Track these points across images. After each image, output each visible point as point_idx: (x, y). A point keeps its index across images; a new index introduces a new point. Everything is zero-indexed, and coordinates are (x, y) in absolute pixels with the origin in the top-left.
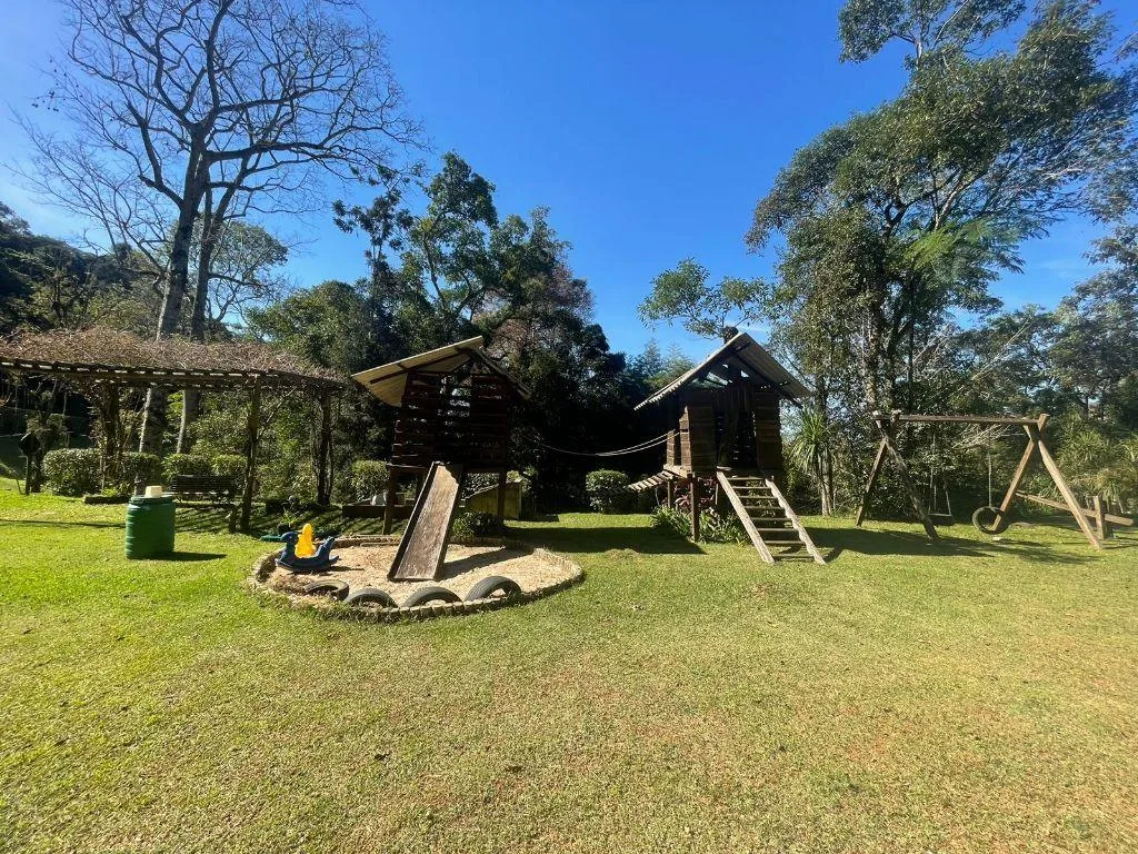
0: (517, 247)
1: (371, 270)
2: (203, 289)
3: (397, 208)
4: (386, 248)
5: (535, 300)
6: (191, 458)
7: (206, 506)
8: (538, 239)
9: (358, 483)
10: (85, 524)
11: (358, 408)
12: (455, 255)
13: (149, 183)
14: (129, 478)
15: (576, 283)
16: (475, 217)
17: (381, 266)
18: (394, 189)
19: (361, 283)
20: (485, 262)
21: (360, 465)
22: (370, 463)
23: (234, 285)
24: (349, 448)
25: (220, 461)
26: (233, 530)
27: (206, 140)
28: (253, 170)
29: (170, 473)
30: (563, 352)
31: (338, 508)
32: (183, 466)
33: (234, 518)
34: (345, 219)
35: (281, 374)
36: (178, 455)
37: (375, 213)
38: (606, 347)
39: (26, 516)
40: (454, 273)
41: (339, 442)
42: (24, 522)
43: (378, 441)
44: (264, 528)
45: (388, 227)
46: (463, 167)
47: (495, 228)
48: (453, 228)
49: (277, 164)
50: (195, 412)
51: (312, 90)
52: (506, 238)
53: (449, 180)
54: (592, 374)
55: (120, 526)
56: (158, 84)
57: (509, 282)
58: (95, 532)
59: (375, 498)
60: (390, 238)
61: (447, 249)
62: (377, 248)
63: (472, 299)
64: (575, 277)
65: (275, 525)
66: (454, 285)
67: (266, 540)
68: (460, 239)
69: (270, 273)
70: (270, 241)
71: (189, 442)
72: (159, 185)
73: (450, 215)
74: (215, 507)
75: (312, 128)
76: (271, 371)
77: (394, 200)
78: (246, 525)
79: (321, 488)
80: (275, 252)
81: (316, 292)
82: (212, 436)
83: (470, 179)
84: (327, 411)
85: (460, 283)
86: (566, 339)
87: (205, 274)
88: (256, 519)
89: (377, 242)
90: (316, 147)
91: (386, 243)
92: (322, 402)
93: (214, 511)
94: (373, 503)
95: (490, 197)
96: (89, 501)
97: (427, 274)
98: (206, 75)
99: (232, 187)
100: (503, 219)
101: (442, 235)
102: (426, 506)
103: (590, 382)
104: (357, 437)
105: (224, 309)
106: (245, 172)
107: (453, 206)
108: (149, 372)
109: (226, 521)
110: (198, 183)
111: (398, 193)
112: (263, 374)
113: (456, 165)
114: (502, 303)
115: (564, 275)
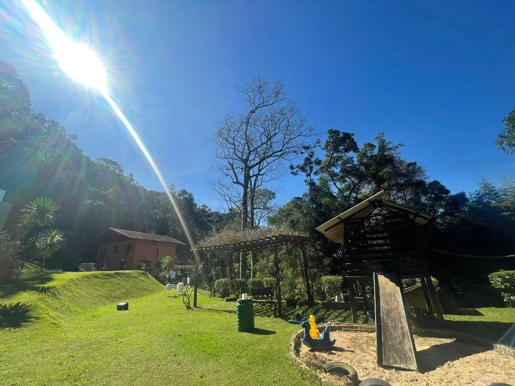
0: (372, 156)
1: (308, 187)
2: (253, 214)
3: (313, 159)
4: (313, 176)
5: (390, 179)
6: (256, 280)
7: (263, 302)
8: (383, 148)
9: (325, 288)
10: (225, 311)
11: (316, 249)
12: (341, 171)
13: (235, 183)
14: (238, 289)
15: (409, 165)
16: (347, 150)
17: (312, 184)
18: (311, 153)
19: (305, 195)
20: (357, 170)
21: (324, 278)
22: (329, 277)
23: (261, 210)
24: (315, 270)
25: (266, 280)
26: (276, 316)
27: (248, 163)
28: (262, 169)
29: (250, 287)
30: (418, 202)
31: (319, 303)
32: (254, 283)
33: (275, 309)
34: (294, 171)
35: (284, 236)
36: (251, 279)
37: (305, 164)
38: (448, 192)
39: (210, 307)
40: (342, 180)
41: (312, 267)
42: (209, 309)
43: (329, 265)
44: (288, 315)
45: (311, 168)
46: (337, 133)
47: (359, 152)
48: (338, 160)
49: (269, 164)
50: (256, 261)
51: (275, 134)
52: (364, 155)
53: (331, 140)
54: (441, 210)
55: (235, 312)
56: (235, 153)
57: (372, 174)
58: (228, 315)
59: (336, 297)
60: (313, 172)
61: (337, 170)
62: (309, 177)
63: (355, 188)
64: (409, 161)
65: (293, 313)
66: (344, 185)
67: (291, 322)
68: (342, 163)
69: (271, 204)
70: (269, 192)
71: (255, 273)
72: (238, 183)
73: (335, 155)
74: (267, 303)
75: (277, 147)
76: (280, 235)
77: (311, 156)
78: (281, 313)
79: (308, 292)
80: (271, 195)
81: (288, 205)
82: (261, 270)
83: (341, 136)
84: (304, 252)
85: (346, 183)
86: (417, 195)
87: (253, 209)
88: (285, 309)
89: (309, 175)
90: (280, 151)
91: (312, 174)
92: (301, 247)
93: (267, 305)
94: (336, 301)
95: (353, 138)
96: (227, 300)
97: (331, 183)
98: (246, 145)
99: (257, 176)
100: (361, 146)
101: (333, 165)
102: (382, 304)
103: (443, 215)
104: (318, 264)
105: (259, 220)
106: (260, 170)
107: (336, 150)
108: (239, 244)
109: (272, 310)
110: (247, 178)
111: (313, 153)
112: (276, 237)
113: (334, 133)
114: (370, 187)
115: (401, 162)
